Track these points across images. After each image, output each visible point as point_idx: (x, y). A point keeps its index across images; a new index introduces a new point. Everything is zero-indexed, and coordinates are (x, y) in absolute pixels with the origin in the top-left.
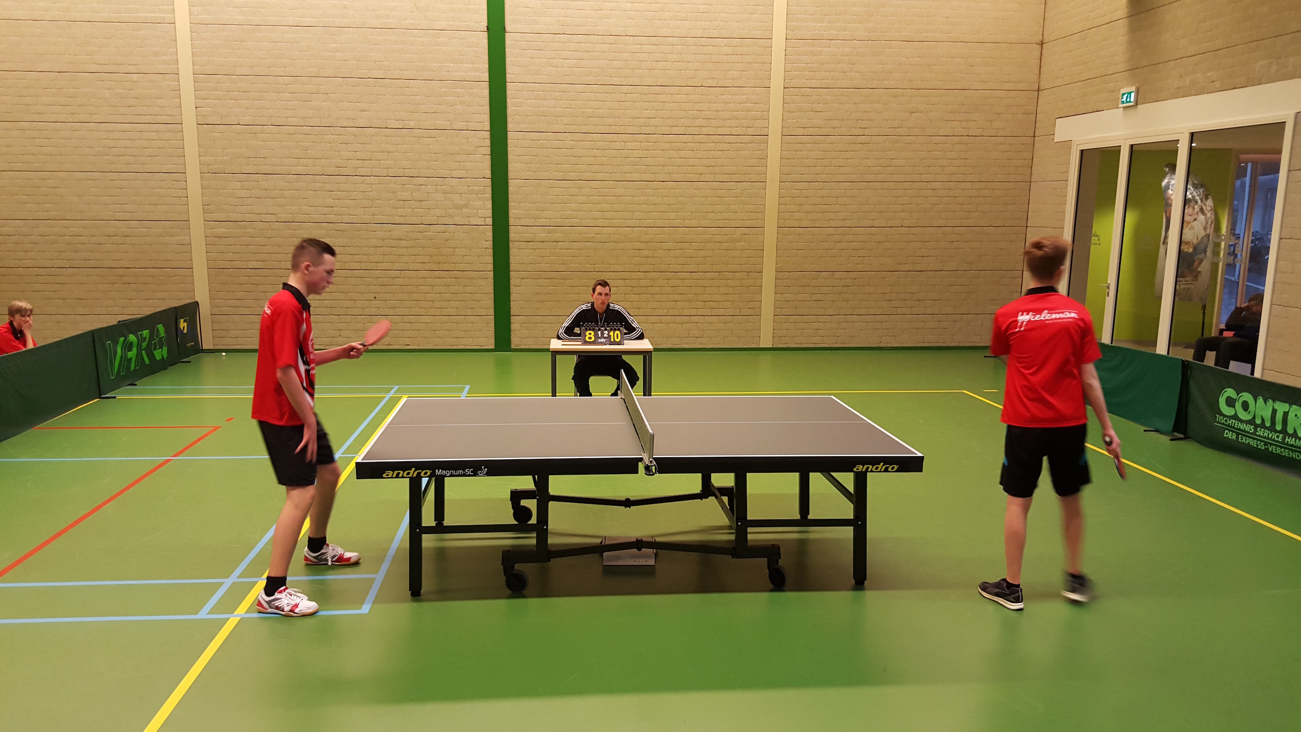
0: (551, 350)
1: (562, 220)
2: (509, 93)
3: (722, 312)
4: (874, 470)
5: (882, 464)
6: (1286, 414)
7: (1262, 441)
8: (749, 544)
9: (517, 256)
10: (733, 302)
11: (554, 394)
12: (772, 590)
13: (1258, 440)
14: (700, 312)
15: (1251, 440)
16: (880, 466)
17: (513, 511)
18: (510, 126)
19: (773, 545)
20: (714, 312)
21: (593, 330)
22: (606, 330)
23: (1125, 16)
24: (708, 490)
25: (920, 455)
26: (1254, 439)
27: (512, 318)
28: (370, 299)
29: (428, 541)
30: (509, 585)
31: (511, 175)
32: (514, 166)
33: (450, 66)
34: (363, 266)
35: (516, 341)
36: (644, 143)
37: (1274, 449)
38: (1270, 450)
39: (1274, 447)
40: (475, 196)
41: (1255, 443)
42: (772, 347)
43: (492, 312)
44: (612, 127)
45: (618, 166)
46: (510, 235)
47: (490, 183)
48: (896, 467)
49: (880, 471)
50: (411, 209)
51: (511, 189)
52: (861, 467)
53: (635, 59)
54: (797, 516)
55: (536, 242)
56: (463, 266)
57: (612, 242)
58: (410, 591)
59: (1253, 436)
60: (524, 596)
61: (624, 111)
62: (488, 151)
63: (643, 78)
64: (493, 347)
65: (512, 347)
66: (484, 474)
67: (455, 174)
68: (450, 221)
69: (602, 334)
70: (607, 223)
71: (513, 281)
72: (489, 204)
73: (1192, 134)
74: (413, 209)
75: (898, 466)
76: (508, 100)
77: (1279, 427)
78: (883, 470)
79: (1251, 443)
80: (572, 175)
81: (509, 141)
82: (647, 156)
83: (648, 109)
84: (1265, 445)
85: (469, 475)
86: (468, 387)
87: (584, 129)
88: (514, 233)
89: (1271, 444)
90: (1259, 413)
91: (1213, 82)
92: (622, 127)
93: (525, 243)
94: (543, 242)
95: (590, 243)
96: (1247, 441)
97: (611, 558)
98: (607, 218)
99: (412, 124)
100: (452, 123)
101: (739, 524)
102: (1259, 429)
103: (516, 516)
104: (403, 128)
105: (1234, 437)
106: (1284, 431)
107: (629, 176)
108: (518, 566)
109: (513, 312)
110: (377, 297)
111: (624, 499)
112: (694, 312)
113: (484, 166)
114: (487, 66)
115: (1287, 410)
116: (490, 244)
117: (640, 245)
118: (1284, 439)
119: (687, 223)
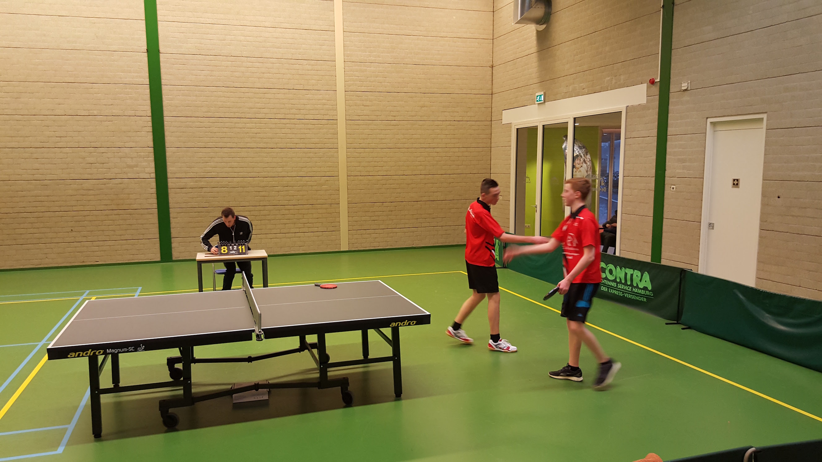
0: (197, 260)
1: (205, 173)
2: (164, 92)
3: (316, 229)
4: (402, 325)
5: (407, 321)
6: (632, 275)
7: (621, 291)
8: (329, 379)
9: (174, 198)
10: (322, 223)
11: (201, 290)
12: (345, 407)
13: (619, 291)
14: (301, 230)
15: (615, 291)
16: (405, 322)
17: (169, 372)
18: (165, 113)
19: (344, 378)
20: (311, 230)
21: (226, 245)
22: (235, 245)
23: (536, 51)
24: (304, 346)
25: (428, 313)
26: (617, 290)
27: (173, 239)
28: (68, 231)
29: (105, 399)
30: (165, 423)
31: (167, 144)
32: (170, 139)
33: (121, 74)
34: (62, 209)
35: (176, 255)
36: (257, 124)
37: (627, 296)
38: (626, 296)
39: (627, 294)
40: (142, 159)
41: (617, 293)
42: (348, 250)
43: (157, 236)
44: (236, 113)
45: (241, 138)
46: (169, 184)
47: (153, 150)
48: (415, 322)
49: (406, 326)
50: (96, 169)
51: (168, 154)
52: (395, 323)
53: (249, 72)
54: (361, 357)
55: (187, 188)
56: (135, 206)
57: (240, 187)
58: (93, 434)
59: (616, 289)
60: (177, 430)
61: (243, 104)
62: (150, 129)
63: (255, 84)
64: (159, 259)
65: (173, 259)
66: (143, 350)
67: (127, 145)
68: (125, 176)
69: (233, 248)
70: (236, 175)
71: (172, 215)
72: (153, 164)
73: (575, 118)
74: (98, 169)
75: (416, 322)
76: (163, 96)
77: (629, 283)
78: (407, 325)
79: (615, 293)
80: (210, 145)
81: (165, 123)
82: (260, 132)
83: (259, 103)
84: (622, 293)
85: (132, 351)
86: (140, 288)
87: (217, 115)
88: (171, 183)
89: (626, 293)
90: (618, 276)
91: (584, 89)
92: (243, 114)
93: (180, 189)
94: (192, 188)
95: (225, 188)
96: (614, 292)
97: (238, 398)
98: (236, 171)
99: (95, 112)
100: (124, 111)
101: (322, 366)
102: (619, 284)
103: (172, 376)
104: (89, 115)
105: (606, 290)
106: (631, 285)
107: (249, 145)
108: (171, 410)
109: (173, 235)
110: (73, 229)
111: (247, 357)
112: (297, 230)
113: (149, 140)
114: (148, 74)
115: (632, 273)
116: (154, 190)
117: (260, 189)
118: (632, 289)
119: (290, 174)
